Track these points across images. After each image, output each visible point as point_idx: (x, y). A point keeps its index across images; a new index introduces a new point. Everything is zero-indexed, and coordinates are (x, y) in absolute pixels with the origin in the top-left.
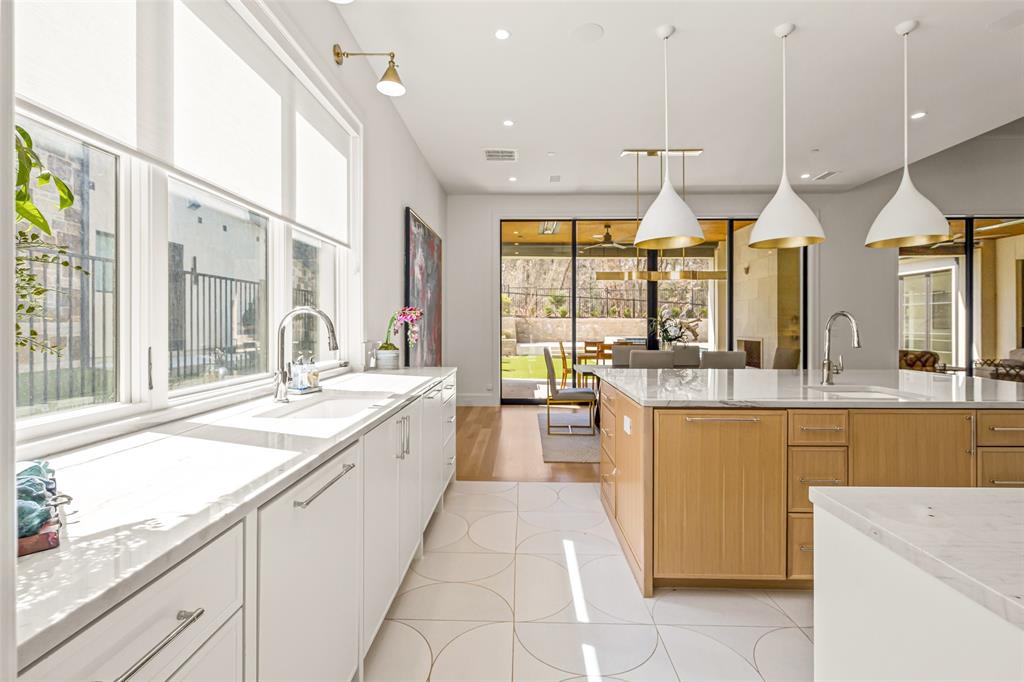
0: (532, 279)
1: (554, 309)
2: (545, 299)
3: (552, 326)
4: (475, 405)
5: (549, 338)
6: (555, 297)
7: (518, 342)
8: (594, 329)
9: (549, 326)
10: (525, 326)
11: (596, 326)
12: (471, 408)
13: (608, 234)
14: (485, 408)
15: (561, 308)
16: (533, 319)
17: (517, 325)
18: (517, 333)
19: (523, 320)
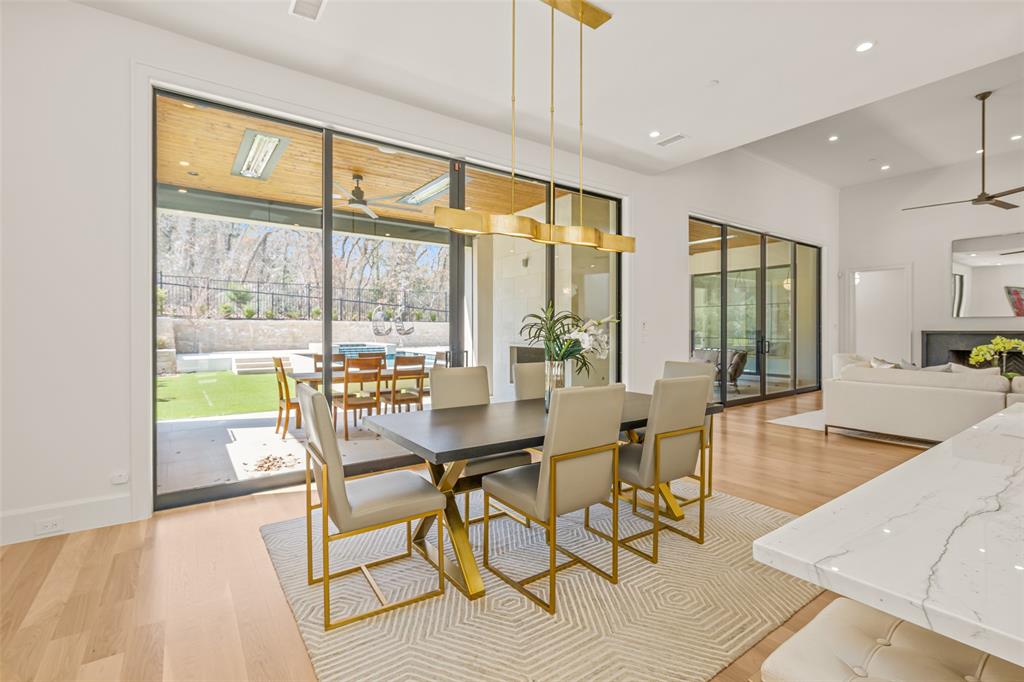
0: (197, 269)
1: (235, 308)
2: (219, 294)
3: (233, 329)
4: (71, 531)
5: (229, 346)
6: (236, 292)
7: (178, 352)
8: (293, 334)
9: (228, 330)
10: (190, 330)
11: (295, 330)
12: (63, 538)
13: (357, 188)
14: (105, 534)
15: (246, 307)
16: (203, 321)
17: (176, 329)
18: (176, 339)
19: (186, 322)
